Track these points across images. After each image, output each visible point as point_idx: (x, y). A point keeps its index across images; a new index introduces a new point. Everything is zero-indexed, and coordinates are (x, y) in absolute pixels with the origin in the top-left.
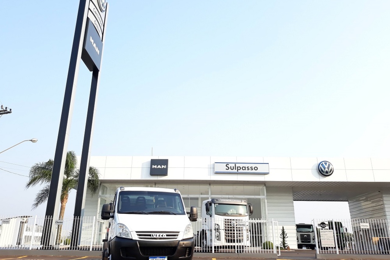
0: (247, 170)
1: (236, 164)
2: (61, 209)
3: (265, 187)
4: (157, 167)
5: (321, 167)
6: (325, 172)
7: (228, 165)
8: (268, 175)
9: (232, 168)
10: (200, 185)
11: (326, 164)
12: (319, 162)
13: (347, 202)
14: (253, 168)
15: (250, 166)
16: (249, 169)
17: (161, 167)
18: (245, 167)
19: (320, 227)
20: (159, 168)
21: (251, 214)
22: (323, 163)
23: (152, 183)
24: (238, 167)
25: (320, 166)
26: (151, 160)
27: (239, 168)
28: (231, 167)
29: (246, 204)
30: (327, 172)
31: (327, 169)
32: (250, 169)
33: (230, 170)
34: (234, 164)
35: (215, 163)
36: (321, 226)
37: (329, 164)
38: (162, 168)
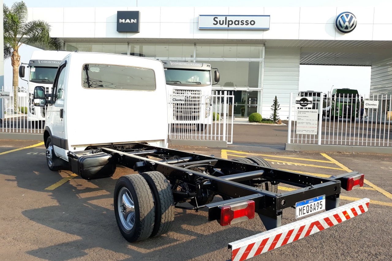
0: (241, 24)
1: (227, 17)
2: (13, 74)
3: (264, 48)
4: (125, 21)
5: (339, 21)
6: (344, 27)
7: (217, 18)
8: (268, 31)
9: (221, 23)
10: (182, 45)
11: (347, 16)
12: (338, 15)
13: (371, 67)
14: (249, 22)
15: (244, 19)
16: (243, 24)
17: (130, 21)
18: (238, 21)
19: (299, 104)
20: (128, 23)
21: (217, 82)
22: (344, 15)
23: (124, 42)
24: (229, 21)
25: (340, 19)
26: (118, 12)
27: (230, 23)
28: (220, 21)
29: (209, 69)
30: (347, 28)
31: (347, 24)
32: (245, 23)
33: (218, 26)
34: (225, 17)
35: (200, 15)
36: (301, 104)
37: (352, 16)
38: (132, 23)
